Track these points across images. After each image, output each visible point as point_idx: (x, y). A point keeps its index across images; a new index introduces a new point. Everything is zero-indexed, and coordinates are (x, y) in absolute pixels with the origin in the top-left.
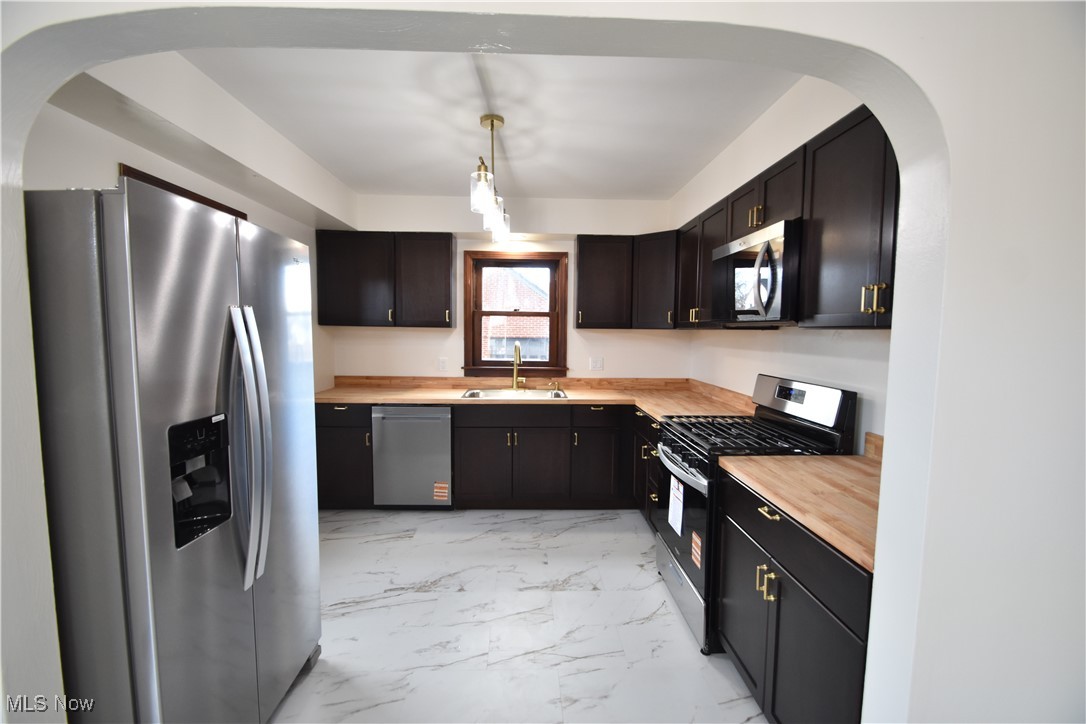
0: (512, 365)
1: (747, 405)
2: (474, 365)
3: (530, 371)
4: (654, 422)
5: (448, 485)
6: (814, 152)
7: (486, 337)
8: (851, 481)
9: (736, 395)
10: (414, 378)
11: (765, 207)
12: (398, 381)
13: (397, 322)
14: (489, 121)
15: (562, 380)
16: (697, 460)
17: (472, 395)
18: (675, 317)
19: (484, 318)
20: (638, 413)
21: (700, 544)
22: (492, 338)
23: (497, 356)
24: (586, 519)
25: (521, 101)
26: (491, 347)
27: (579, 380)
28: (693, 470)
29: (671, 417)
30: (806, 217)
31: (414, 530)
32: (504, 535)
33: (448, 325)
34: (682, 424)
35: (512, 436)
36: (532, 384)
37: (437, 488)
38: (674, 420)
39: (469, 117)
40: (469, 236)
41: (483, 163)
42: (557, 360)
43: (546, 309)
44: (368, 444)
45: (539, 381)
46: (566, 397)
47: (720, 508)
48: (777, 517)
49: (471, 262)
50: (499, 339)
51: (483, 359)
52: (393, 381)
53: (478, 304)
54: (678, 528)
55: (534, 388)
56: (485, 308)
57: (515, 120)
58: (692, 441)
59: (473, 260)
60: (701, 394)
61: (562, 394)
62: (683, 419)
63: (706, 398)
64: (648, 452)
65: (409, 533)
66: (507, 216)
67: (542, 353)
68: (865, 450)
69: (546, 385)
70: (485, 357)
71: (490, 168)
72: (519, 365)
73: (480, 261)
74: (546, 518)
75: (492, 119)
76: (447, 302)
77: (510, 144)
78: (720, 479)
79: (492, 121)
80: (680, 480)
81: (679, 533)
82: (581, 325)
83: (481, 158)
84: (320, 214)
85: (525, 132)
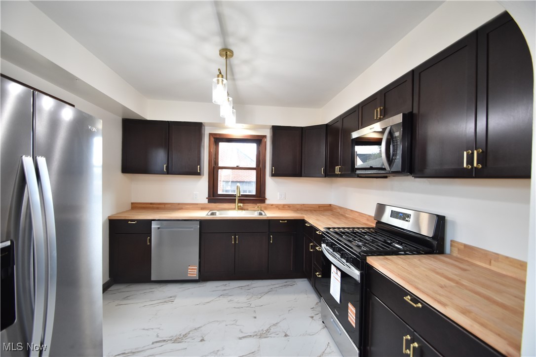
0: (235, 196)
1: (368, 220)
2: (213, 197)
3: (245, 200)
4: (318, 231)
5: (197, 267)
6: (420, 74)
7: (220, 181)
8: (455, 275)
9: (361, 214)
10: (179, 204)
11: (385, 108)
12: (169, 206)
13: (169, 172)
14: (225, 53)
15: (263, 205)
16: (351, 258)
17: (212, 214)
18: (325, 171)
19: (219, 170)
20: (307, 224)
21: (355, 311)
22: (223, 181)
23: (226, 191)
24: (277, 286)
25: (244, 40)
26: (223, 185)
27: (272, 205)
28: (348, 264)
29: (329, 228)
30: (415, 111)
31: (175, 296)
32: (230, 298)
33: (199, 174)
34: (336, 233)
35: (235, 238)
36: (246, 207)
37: (190, 269)
38: (331, 230)
39: (212, 50)
40: (212, 125)
41: (220, 73)
42: (260, 194)
43: (254, 166)
44: (148, 244)
45: (250, 206)
46: (265, 215)
47: (368, 289)
48: (420, 305)
49: (213, 140)
50: (227, 182)
51: (219, 193)
52: (166, 206)
53: (216, 162)
54: (337, 298)
55: (247, 210)
56: (220, 165)
57: (240, 53)
58: (346, 244)
59: (214, 138)
60: (339, 213)
61: (263, 214)
62: (336, 230)
63: (342, 215)
64: (314, 247)
65: (171, 299)
66: (234, 110)
67: (252, 190)
68: (451, 250)
69: (254, 208)
70: (220, 192)
71: (225, 76)
72: (239, 197)
73: (218, 139)
74: (254, 285)
75: (226, 52)
76: (199, 161)
77: (237, 70)
78: (368, 272)
79: (227, 52)
80: (338, 268)
81: (338, 301)
82: (273, 175)
83: (219, 70)
84: (125, 109)
85: (246, 62)
